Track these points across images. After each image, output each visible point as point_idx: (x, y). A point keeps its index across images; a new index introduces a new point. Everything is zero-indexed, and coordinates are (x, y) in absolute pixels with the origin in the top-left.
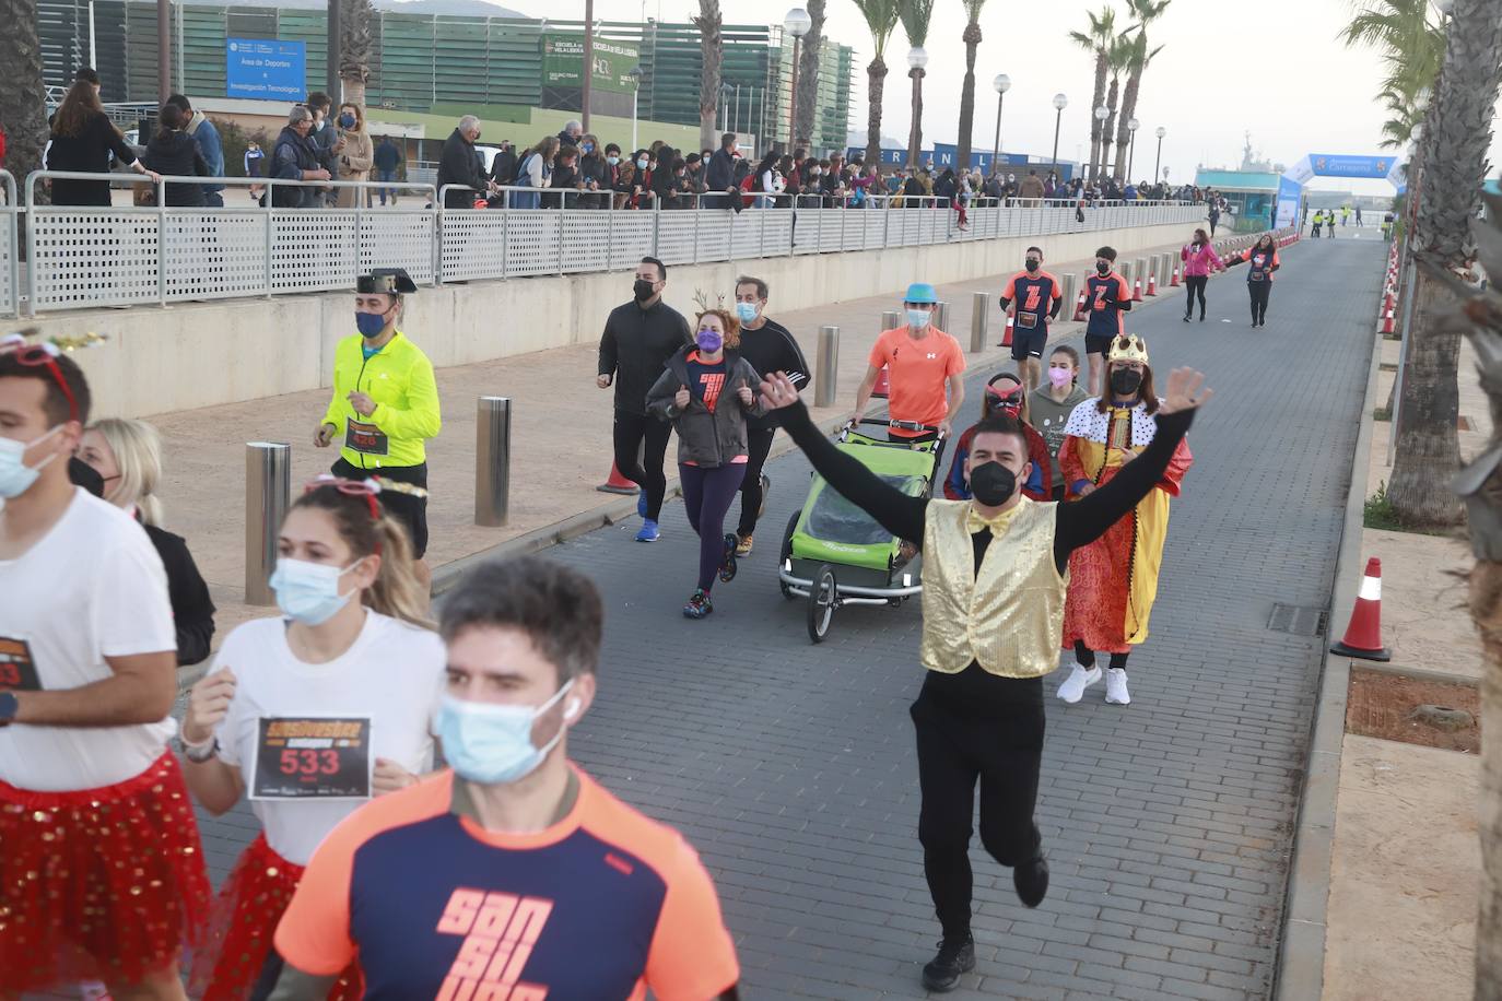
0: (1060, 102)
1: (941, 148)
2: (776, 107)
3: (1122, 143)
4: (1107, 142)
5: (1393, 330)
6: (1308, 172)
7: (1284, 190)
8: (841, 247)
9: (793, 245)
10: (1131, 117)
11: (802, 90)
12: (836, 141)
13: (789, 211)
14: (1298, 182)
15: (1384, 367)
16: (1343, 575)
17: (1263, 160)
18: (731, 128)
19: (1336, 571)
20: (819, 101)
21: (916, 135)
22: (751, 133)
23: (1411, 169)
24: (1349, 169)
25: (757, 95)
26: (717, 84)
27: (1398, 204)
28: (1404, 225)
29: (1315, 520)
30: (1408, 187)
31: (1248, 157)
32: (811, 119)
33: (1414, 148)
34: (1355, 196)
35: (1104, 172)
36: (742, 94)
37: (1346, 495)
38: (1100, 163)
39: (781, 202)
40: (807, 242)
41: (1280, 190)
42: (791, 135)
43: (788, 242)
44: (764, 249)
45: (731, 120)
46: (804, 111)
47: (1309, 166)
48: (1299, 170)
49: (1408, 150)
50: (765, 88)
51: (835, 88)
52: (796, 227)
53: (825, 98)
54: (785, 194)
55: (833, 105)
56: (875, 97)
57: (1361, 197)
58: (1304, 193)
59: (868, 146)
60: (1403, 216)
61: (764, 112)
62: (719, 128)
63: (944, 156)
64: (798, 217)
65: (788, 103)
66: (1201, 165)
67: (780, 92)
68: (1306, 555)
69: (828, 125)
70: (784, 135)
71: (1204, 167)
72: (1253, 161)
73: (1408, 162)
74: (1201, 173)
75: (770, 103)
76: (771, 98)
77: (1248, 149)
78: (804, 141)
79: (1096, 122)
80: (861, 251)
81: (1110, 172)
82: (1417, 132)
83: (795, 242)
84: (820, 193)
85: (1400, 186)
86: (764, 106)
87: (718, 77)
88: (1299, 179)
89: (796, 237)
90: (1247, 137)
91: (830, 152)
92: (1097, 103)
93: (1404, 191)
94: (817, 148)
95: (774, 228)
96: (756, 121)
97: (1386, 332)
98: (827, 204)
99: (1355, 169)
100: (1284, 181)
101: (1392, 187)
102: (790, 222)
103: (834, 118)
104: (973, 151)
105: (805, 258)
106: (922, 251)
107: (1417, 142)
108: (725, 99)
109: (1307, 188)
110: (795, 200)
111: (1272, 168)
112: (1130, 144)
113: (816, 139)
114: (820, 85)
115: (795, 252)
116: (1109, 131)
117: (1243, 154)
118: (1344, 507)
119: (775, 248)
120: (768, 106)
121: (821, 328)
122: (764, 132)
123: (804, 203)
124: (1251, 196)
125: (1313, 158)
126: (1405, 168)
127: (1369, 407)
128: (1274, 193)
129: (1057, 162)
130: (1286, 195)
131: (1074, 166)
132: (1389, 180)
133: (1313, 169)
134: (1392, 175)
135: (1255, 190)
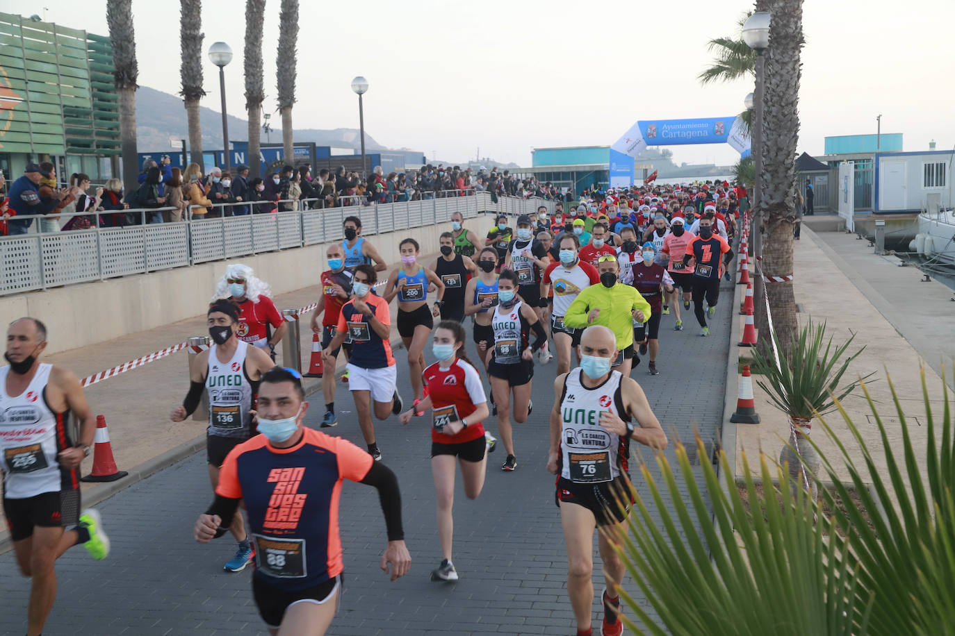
6: (639, 142)
7: (614, 164)
14: (629, 154)
24: (684, 134)
41: (611, 165)
47: (638, 135)
48: (629, 140)
85: (744, 150)
88: (629, 151)
93: (749, 154)
99: (691, 134)
100: (613, 154)
101: (737, 152)
125: (642, 124)
128: (605, 169)
129: (366, 153)
130: (618, 170)
131: (382, 154)
132: (730, 144)
133: (644, 138)
134: (733, 138)
135: (584, 167)
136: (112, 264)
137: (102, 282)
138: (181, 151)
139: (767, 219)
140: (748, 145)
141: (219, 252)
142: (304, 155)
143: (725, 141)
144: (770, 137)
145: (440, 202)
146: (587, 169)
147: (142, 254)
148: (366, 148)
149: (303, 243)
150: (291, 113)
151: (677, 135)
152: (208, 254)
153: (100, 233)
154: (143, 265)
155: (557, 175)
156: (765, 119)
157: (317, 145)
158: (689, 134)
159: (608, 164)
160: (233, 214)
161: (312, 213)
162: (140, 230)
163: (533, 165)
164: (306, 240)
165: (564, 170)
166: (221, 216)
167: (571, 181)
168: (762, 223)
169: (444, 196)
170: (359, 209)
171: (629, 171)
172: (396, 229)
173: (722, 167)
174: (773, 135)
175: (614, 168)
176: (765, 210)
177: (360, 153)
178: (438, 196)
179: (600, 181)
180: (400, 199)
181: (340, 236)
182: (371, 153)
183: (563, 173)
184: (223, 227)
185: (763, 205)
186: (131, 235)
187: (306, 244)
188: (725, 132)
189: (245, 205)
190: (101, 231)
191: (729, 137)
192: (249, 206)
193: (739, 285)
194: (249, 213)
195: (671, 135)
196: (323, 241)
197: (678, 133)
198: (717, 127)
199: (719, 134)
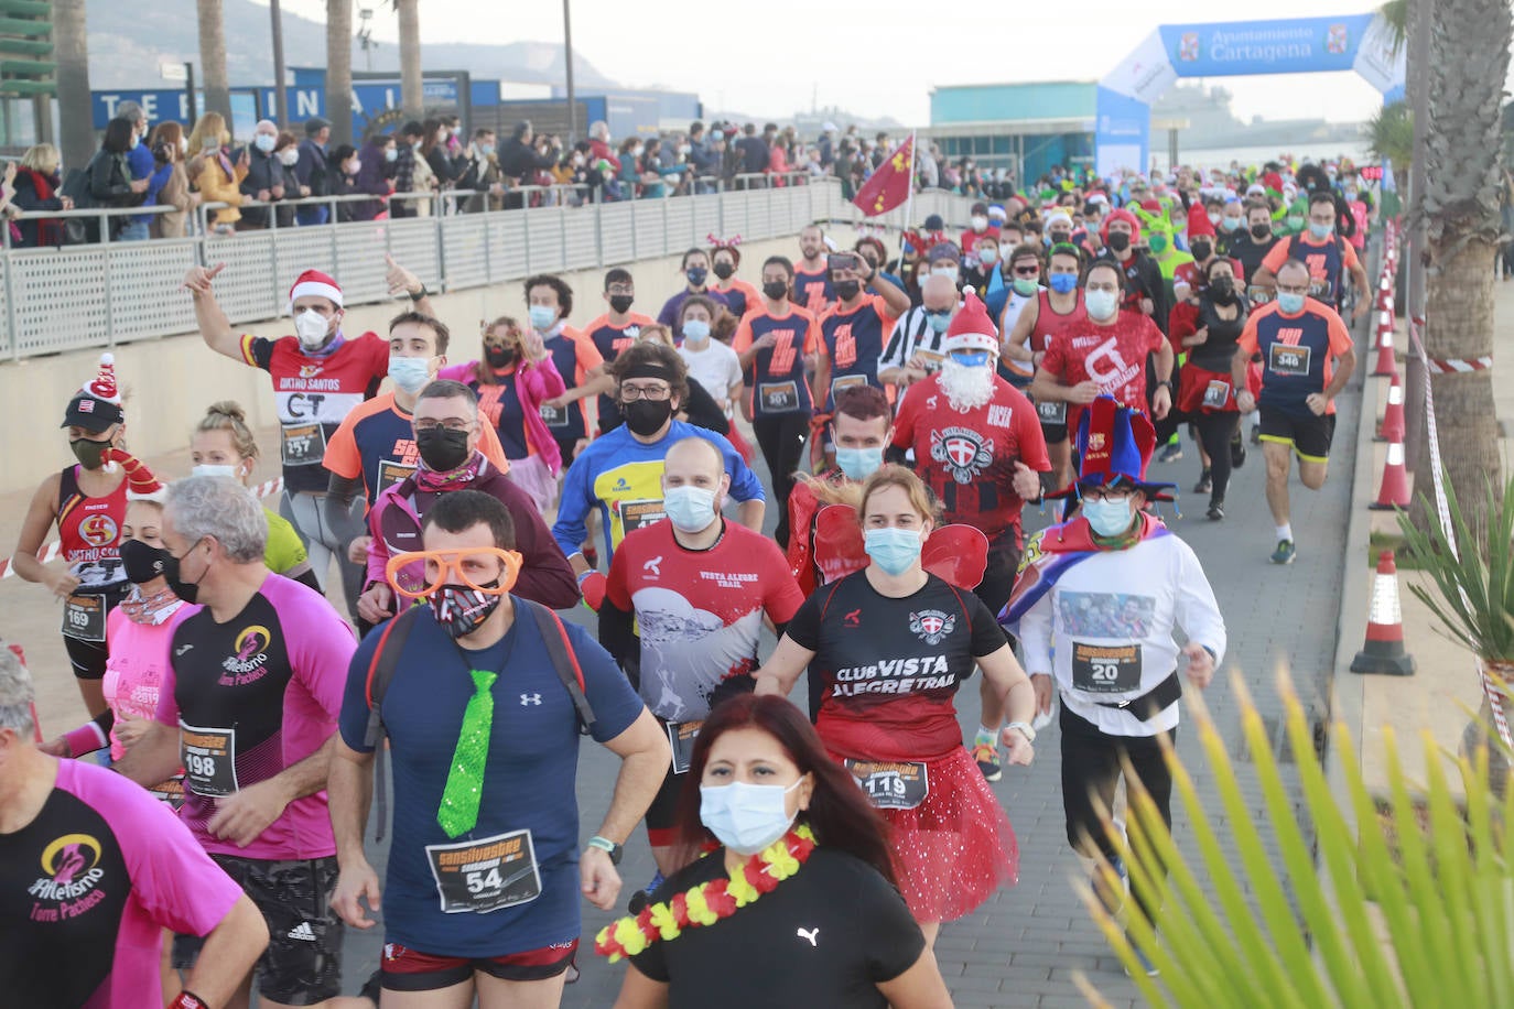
6: (1160, 71)
7: (1105, 119)
14: (1138, 97)
24: (1261, 53)
41: (1099, 120)
47: (1162, 57)
48: (1138, 66)
85: (1390, 86)
88: (1139, 90)
93: (1401, 96)
99: (1277, 53)
100: (1106, 99)
125: (1169, 34)
128: (1086, 129)
129: (577, 94)
130: (1115, 132)
131: (610, 98)
132: (1362, 75)
133: (1171, 62)
134: (1367, 59)
135: (1041, 125)
136: (38, 326)
137: (17, 365)
138: (183, 86)
139: (1437, 234)
140: (1399, 73)
141: (267, 304)
142: (447, 97)
143: (1347, 66)
144: (1449, 56)
145: (733, 199)
146: (1048, 130)
147: (102, 307)
148: (577, 83)
149: (443, 288)
150: (416, 7)
151: (1243, 54)
152: (244, 308)
153: (11, 260)
154: (103, 329)
155: (983, 144)
156: (1437, 17)
157: (473, 76)
158: (1269, 52)
159: (1093, 119)
160: (295, 221)
161: (463, 222)
162: (98, 253)
163: (933, 120)
164: (449, 278)
165: (998, 132)
166: (268, 226)
167: (1012, 156)
168: (1425, 244)
169: (740, 186)
170: (562, 215)
171: (1137, 132)
172: (639, 256)
173: (1341, 125)
174: (1453, 51)
175: (1104, 129)
176: (1434, 217)
177: (563, 94)
178: (728, 188)
179: (1075, 155)
180: (648, 192)
181: (522, 270)
182: (586, 95)
183: (997, 139)
184: (273, 250)
185: (1430, 206)
186: (78, 265)
187: (449, 288)
188: (1348, 46)
189: (321, 204)
190: (13, 255)
191: (1359, 61)
192: (328, 205)
193: (1375, 380)
194: (329, 221)
195: (1232, 55)
196: (484, 281)
197: (1247, 50)
198: (1331, 37)
199: (1334, 51)
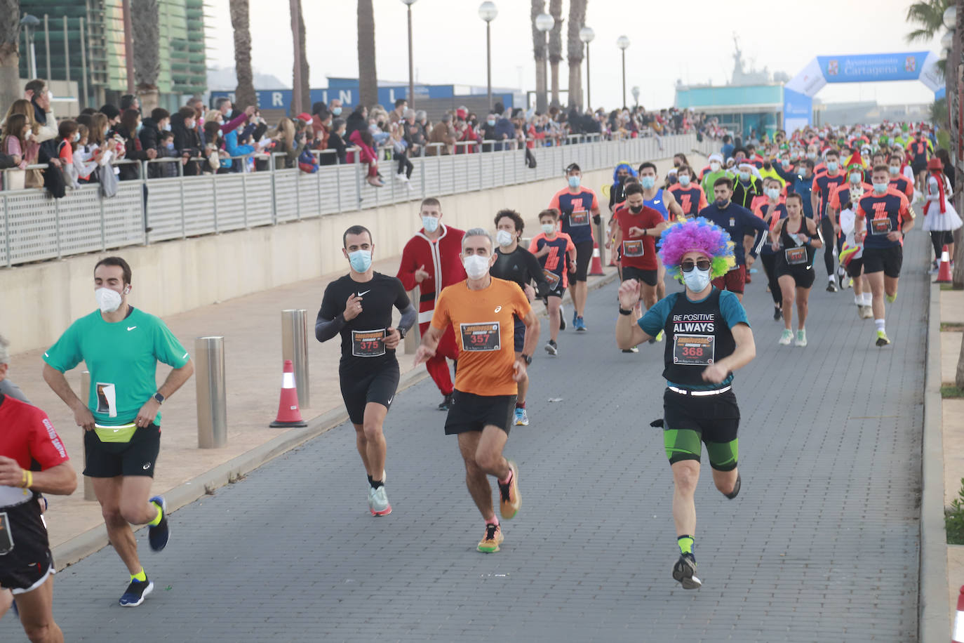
0: (488, 13)
1: (336, 84)
2: (103, 42)
3: (575, 61)
4: (555, 59)
5: (951, 277)
6: (817, 80)
7: (789, 106)
8: (215, 226)
9: (148, 230)
10: (583, 25)
11: (138, 18)
12: (192, 83)
13: (136, 185)
14: (806, 93)
15: (947, 326)
16: (928, 612)
17: (759, 68)
18: (42, 74)
19: (919, 607)
20: (163, 31)
21: (302, 68)
22: (73, 79)
23: (949, 65)
24: (871, 71)
25: (74, 27)
26: (15, 15)
27: (938, 110)
28: (948, 139)
29: (883, 540)
30: (948, 89)
31: (739, 66)
32: (155, 56)
33: (950, 38)
34: (881, 107)
35: (555, 100)
36: (53, 27)
37: (918, 503)
38: (549, 87)
39: (127, 173)
40: (164, 223)
41: (785, 107)
42: (129, 78)
43: (140, 226)
44: (106, 238)
45: (41, 64)
46: (142, 46)
47: (817, 72)
48: (806, 78)
49: (942, 41)
50: (85, 16)
51: (182, 12)
52: (149, 204)
53: (171, 24)
54: (128, 161)
55: (183, 34)
56: (240, 20)
57: (890, 107)
58: (815, 108)
59: (238, 88)
60: (947, 126)
61: (87, 50)
62: (24, 75)
63: (342, 93)
64: (150, 191)
65: (120, 36)
66: (679, 82)
67: (107, 21)
68: (878, 588)
69: (178, 62)
70: (119, 80)
71: (685, 83)
72: (746, 70)
73: (944, 56)
74: (681, 91)
75: (95, 38)
76: (94, 28)
77: (737, 56)
78: (147, 87)
79: (538, 35)
80: (243, 229)
81: (564, 100)
82: (950, 17)
83: (150, 225)
84: (178, 155)
85: (938, 89)
86: (86, 41)
87: (15, 6)
88: (807, 90)
89: (150, 218)
90: (735, 40)
91: (185, 100)
92: (537, 10)
93: (943, 95)
94: (167, 95)
95: (117, 208)
96: (76, 63)
97: (942, 280)
98: (190, 170)
99: (878, 71)
100: (789, 95)
102: (140, 199)
103: (185, 53)
104: (379, 85)
105: (166, 245)
106: (327, 223)
107: (953, 30)
108: (30, 36)
109: (818, 101)
110: (144, 167)
111: (772, 77)
112: (584, 62)
113: (164, 82)
114: (162, 9)
115: (152, 239)
116: (556, 45)
117: (733, 63)
118: (918, 519)
119: (121, 236)
120: (91, 42)
121: (198, 340)
122: (89, 77)
123: (157, 171)
124: (748, 116)
125: (823, 61)
126: (942, 65)
127: (934, 383)
128: (777, 110)
129: (493, 91)
130: (795, 112)
131: (515, 94)
132: (923, 82)
133: (824, 76)
134: (926, 74)
135: (754, 108)
140: (943, 86)
142: (424, 94)
143: (912, 75)
146: (757, 111)
151: (862, 72)
155: (727, 118)
158: (875, 71)
159: (782, 105)
165: (729, 112)
167: (738, 125)
171: (805, 111)
175: (789, 110)
182: (496, 92)
188: (916, 69)
191: (922, 75)
195: (856, 72)
197: (864, 69)
198: (907, 63)
199: (909, 70)
